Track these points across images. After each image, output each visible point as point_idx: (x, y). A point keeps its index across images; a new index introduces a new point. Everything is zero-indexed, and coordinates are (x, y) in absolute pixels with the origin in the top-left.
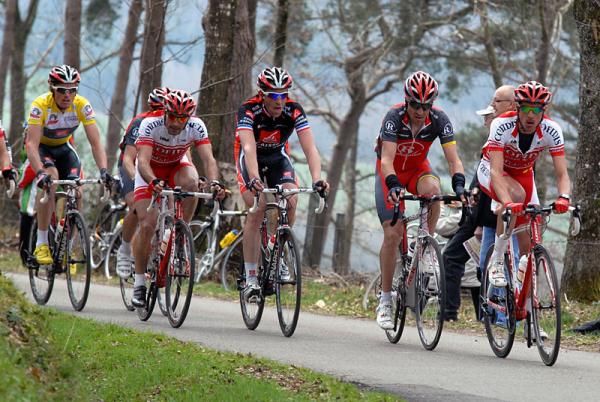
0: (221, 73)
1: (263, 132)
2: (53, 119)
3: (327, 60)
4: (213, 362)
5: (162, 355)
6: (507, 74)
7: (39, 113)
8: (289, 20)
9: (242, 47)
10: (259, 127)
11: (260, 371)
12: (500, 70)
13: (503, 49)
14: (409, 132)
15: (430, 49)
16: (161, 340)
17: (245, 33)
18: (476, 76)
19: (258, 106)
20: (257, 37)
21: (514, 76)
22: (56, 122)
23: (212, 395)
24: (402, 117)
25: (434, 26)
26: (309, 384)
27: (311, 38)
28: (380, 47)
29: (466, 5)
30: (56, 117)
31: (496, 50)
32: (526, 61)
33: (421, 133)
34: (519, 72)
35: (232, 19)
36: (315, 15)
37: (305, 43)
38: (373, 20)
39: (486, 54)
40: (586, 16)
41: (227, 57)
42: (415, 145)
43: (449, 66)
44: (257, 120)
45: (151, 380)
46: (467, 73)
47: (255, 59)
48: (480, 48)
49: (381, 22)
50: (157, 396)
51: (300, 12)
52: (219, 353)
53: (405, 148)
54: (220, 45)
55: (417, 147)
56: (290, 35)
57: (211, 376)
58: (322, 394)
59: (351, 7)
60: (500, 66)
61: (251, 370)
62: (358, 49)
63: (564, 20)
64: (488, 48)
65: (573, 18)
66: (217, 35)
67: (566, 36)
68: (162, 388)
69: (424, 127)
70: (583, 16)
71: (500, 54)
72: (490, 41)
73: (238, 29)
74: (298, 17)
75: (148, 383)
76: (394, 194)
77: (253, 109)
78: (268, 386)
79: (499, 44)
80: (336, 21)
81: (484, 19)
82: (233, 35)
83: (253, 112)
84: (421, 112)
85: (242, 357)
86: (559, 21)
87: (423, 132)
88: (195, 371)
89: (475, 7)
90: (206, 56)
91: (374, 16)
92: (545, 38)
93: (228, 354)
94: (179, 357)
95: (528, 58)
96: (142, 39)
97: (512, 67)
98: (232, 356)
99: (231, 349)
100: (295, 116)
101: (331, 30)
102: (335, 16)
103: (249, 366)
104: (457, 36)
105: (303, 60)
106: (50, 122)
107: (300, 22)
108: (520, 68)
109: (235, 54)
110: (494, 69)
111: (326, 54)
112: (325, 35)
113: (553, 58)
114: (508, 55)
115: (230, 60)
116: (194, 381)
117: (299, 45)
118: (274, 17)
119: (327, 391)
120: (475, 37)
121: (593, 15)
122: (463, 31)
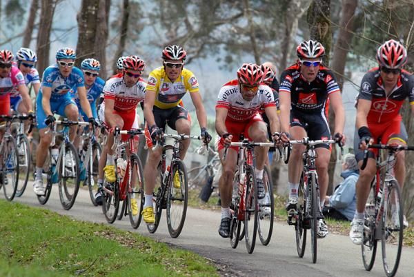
0: (88, 50)
1: (301, 94)
2: (165, 87)
3: (153, 44)
4: (80, 228)
5: (48, 223)
6: (263, 55)
7: (154, 81)
8: (130, 18)
9: (101, 34)
10: (297, 89)
11: (109, 234)
12: (259, 53)
13: (261, 39)
14: (383, 92)
15: (214, 39)
16: (47, 213)
17: (102, 25)
18: (244, 56)
19: (296, 72)
20: (110, 28)
21: (267, 57)
22: (167, 89)
23: (79, 249)
24: (377, 79)
25: (219, 24)
26: (139, 243)
27: (142, 29)
28: (185, 36)
29: (239, 12)
30: (167, 85)
31: (257, 40)
32: (275, 48)
33: (394, 94)
34: (271, 55)
35: (95, 16)
36: (145, 15)
37: (138, 32)
38: (182, 19)
39: (250, 42)
40: (314, 21)
41: (92, 39)
42: (388, 103)
43: (226, 49)
44: (295, 84)
45: (41, 238)
46: (239, 54)
47: (108, 42)
48: (247, 39)
49: (186, 21)
50: (44, 248)
51: (136, 13)
52: (83, 222)
53: (379, 106)
54: (88, 32)
55: (390, 106)
56: (130, 27)
57: (78, 237)
58: (147, 250)
59: (168, 11)
60: (259, 50)
61: (103, 233)
62: (172, 37)
63: (299, 23)
64: (252, 39)
65: (306, 22)
66: (86, 26)
67: (300, 32)
68: (48, 243)
69: (397, 88)
70: (313, 20)
71: (259, 43)
72: (254, 35)
73: (99, 22)
74: (135, 16)
75: (39, 239)
76: (364, 142)
77: (293, 74)
78: (114, 244)
79: (259, 36)
80: (158, 20)
81: (250, 21)
82: (96, 26)
83: (291, 76)
84: (391, 76)
85: (97, 225)
86: (296, 24)
87: (395, 93)
88: (69, 233)
89: (245, 13)
90: (79, 38)
91: (182, 17)
92: (287, 33)
93: (89, 223)
94: (58, 224)
95: (276, 46)
96: (38, 27)
97: (266, 51)
98: (91, 225)
99: (90, 220)
100: (327, 81)
101: (156, 25)
102: (157, 17)
103: (102, 231)
104: (233, 31)
105: (137, 42)
106: (163, 89)
107: (137, 19)
108: (271, 52)
109: (97, 38)
110: (255, 52)
111: (152, 39)
112: (151, 28)
113: (291, 46)
114: (264, 43)
115: (94, 42)
116: (68, 239)
117: (135, 33)
118: (121, 15)
119: (150, 248)
120: (245, 32)
121: (319, 21)
122: (237, 28)
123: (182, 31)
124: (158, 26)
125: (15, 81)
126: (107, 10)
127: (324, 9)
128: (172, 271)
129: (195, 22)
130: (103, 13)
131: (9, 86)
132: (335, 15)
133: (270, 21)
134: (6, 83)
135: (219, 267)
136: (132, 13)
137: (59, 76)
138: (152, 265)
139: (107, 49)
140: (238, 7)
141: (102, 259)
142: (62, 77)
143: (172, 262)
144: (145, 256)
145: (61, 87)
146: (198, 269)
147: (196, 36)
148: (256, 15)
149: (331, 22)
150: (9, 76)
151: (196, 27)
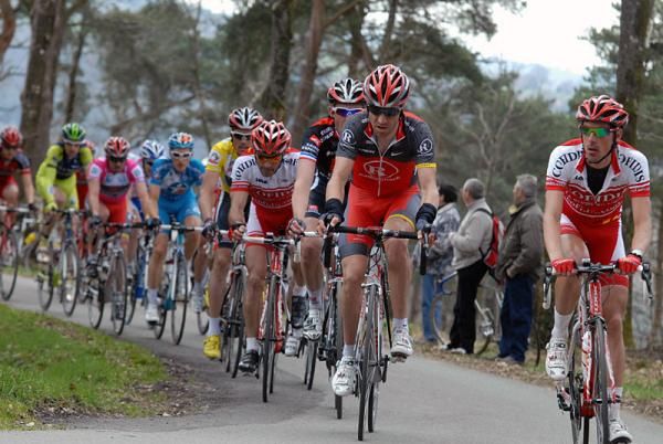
3: (100, 125)
7: (217, 158)
8: (76, 98)
9: (45, 114)
13: (213, 124)
15: (166, 122)
17: (47, 105)
19: (329, 129)
20: (55, 109)
24: (365, 126)
27: (89, 110)
28: (134, 118)
29: (191, 95)
31: (209, 125)
33: (391, 149)
35: (40, 96)
36: (92, 96)
37: (85, 113)
38: (131, 101)
39: (202, 126)
41: (35, 120)
42: (384, 165)
47: (53, 122)
48: (199, 123)
49: (136, 104)
51: (83, 94)
53: (373, 169)
54: (31, 112)
59: (117, 92)
60: (211, 135)
62: (120, 119)
64: (204, 123)
66: (29, 105)
69: (395, 142)
71: (211, 127)
72: (205, 118)
73: (43, 102)
74: (81, 97)
77: (322, 132)
79: (211, 120)
80: (106, 101)
81: (202, 105)
82: (40, 106)
83: (321, 137)
87: (394, 148)
89: (197, 96)
91: (131, 98)
101: (103, 106)
102: (105, 97)
104: (185, 115)
109: (41, 119)
112: (98, 109)
118: (67, 96)
120: (196, 116)
121: (274, 105)
122: (188, 110)
123: (131, 113)
124: (106, 106)
125: (132, 178)
126: (52, 89)
127: (280, 93)
128: (116, 365)
129: (144, 105)
130: (47, 92)
131: (125, 184)
132: (289, 100)
133: (220, 104)
134: (120, 180)
135: (165, 360)
136: (78, 94)
137: (172, 171)
138: (95, 358)
139: (52, 131)
140: (190, 89)
141: (42, 351)
142: (177, 172)
143: (117, 355)
144: (88, 348)
145: (175, 185)
146: (143, 363)
147: (145, 118)
148: (208, 98)
149: (286, 107)
150: (123, 171)
151: (145, 110)
